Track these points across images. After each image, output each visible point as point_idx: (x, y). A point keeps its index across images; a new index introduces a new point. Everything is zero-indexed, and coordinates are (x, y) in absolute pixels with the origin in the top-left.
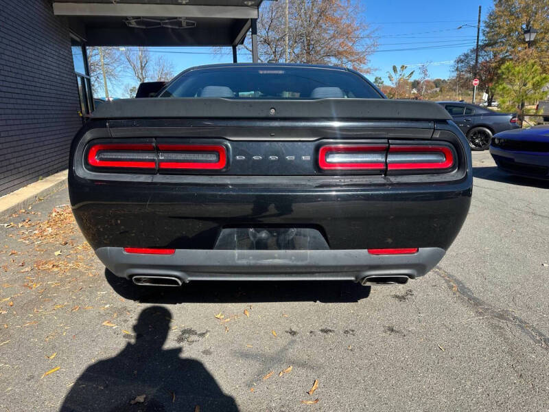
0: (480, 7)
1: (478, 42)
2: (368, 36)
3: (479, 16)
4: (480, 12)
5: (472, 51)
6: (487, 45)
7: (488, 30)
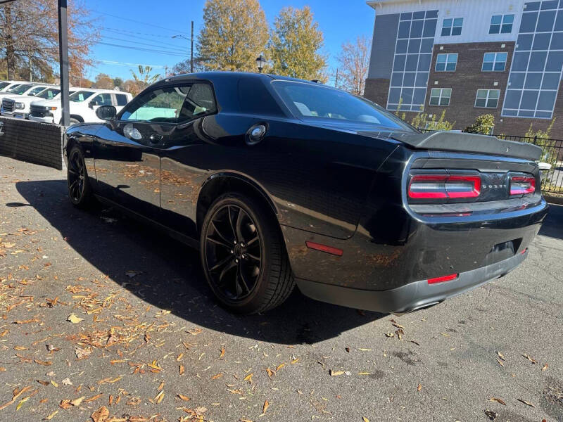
0: (192, 23)
1: (192, 55)
2: (89, 24)
3: (192, 31)
4: (192, 27)
5: (187, 62)
6: (200, 59)
7: (201, 45)
